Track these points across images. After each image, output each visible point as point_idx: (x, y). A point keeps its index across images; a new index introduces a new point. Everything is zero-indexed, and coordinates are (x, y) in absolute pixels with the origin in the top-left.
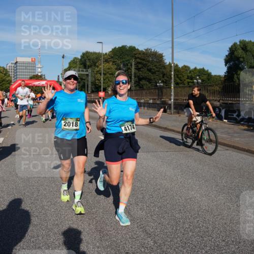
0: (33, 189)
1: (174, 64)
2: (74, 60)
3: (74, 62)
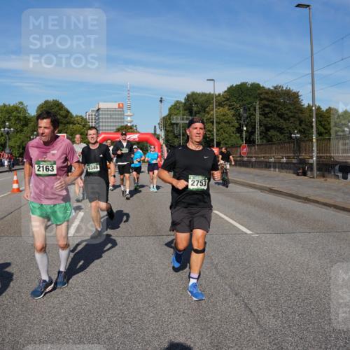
1: (315, 106)
2: (175, 105)
3: (175, 108)
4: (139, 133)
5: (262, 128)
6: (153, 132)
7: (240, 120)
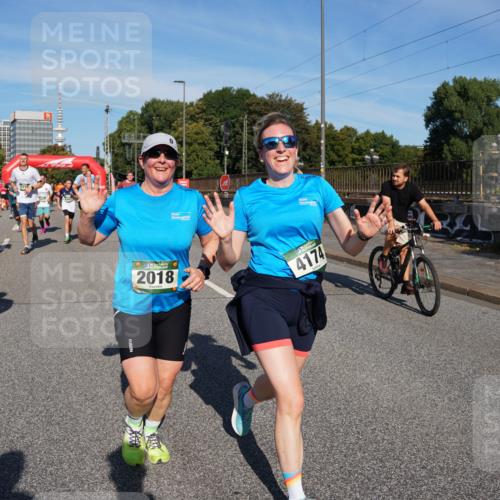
0: (50, 370)
1: (326, 124)
2: (128, 117)
3: (127, 121)
4: (73, 156)
5: (252, 152)
6: (95, 156)
7: (221, 141)
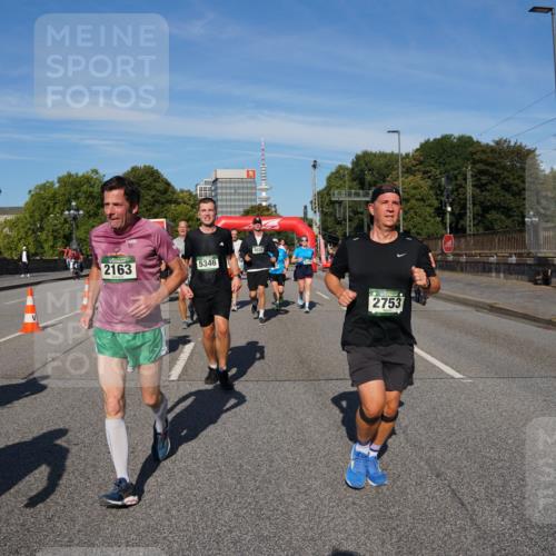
2: (337, 172)
3: (337, 177)
4: (279, 216)
5: (478, 207)
6: (302, 215)
7: (442, 194)
